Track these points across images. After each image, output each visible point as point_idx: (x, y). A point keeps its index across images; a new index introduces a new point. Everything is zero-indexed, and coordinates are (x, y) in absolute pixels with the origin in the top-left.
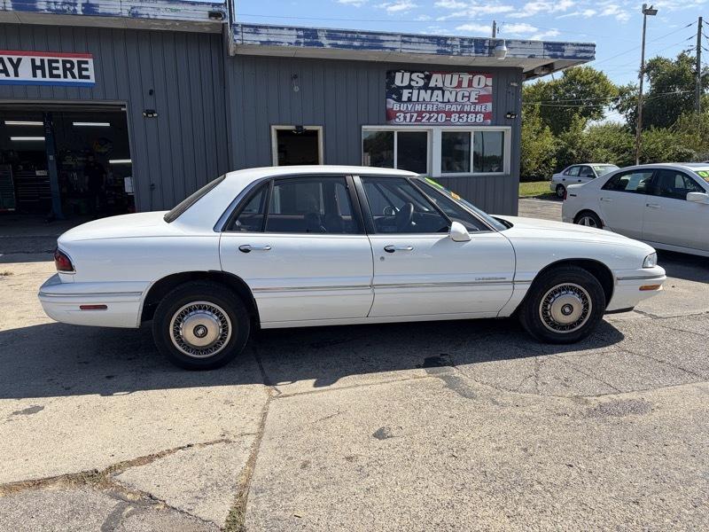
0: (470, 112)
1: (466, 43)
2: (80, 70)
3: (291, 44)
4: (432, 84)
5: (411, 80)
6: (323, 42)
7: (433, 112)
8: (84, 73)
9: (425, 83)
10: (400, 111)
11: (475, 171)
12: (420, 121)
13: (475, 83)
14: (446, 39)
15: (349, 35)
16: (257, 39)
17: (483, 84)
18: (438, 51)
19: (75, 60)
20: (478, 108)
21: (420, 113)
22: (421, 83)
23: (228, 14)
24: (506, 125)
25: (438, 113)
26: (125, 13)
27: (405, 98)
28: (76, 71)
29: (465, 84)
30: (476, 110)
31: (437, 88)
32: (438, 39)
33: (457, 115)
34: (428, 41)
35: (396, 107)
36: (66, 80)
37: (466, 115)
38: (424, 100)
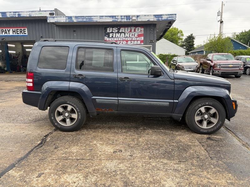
0: (135, 40)
1: (123, 17)
3: (64, 21)
4: (120, 31)
6: (74, 20)
7: (121, 41)
8: (25, 32)
9: (118, 31)
10: (109, 41)
11: (139, 61)
13: (137, 30)
14: (115, 16)
17: (140, 30)
18: (113, 20)
19: (23, 29)
20: (138, 39)
21: (116, 41)
22: (116, 31)
23: (55, 13)
24: (150, 45)
25: (123, 41)
26: (28, 16)
27: (111, 36)
28: (23, 32)
29: (133, 31)
30: (137, 40)
31: (122, 32)
32: (113, 17)
33: (130, 42)
34: (109, 17)
35: (108, 39)
36: (20, 35)
37: (133, 41)
38: (118, 37)
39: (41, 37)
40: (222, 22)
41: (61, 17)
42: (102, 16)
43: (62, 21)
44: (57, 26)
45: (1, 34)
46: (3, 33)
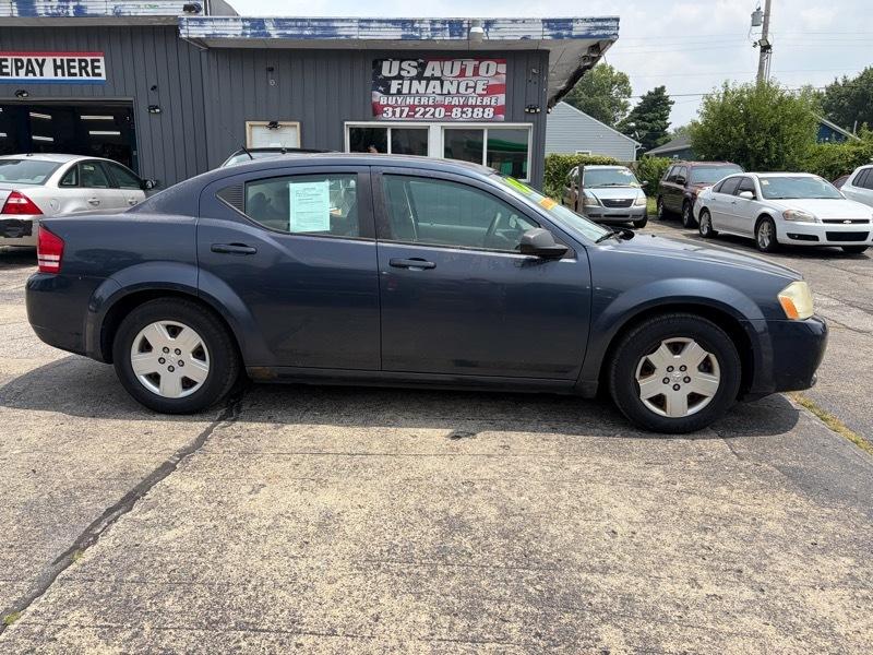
0: (476, 106)
1: (438, 26)
2: (94, 68)
3: (237, 35)
4: (427, 73)
5: (401, 69)
6: (271, 32)
7: (428, 106)
8: (97, 71)
9: (418, 73)
10: (388, 105)
12: (413, 116)
14: (412, 22)
15: (299, 24)
16: (203, 32)
17: (495, 72)
18: (403, 35)
19: (89, 59)
20: (486, 101)
21: (412, 108)
22: (414, 72)
23: (203, 6)
24: (525, 122)
25: (435, 107)
26: (110, 13)
27: (393, 90)
28: (89, 69)
29: (469, 72)
30: (484, 103)
31: (434, 78)
32: (403, 23)
33: (460, 110)
34: (390, 25)
35: (383, 100)
36: (81, 78)
37: (470, 110)
38: (417, 92)
39: (154, 88)
40: (766, 48)
41: (227, 20)
42: (369, 21)
43: (231, 35)
44: (210, 50)
45: (14, 77)
46: (22, 72)
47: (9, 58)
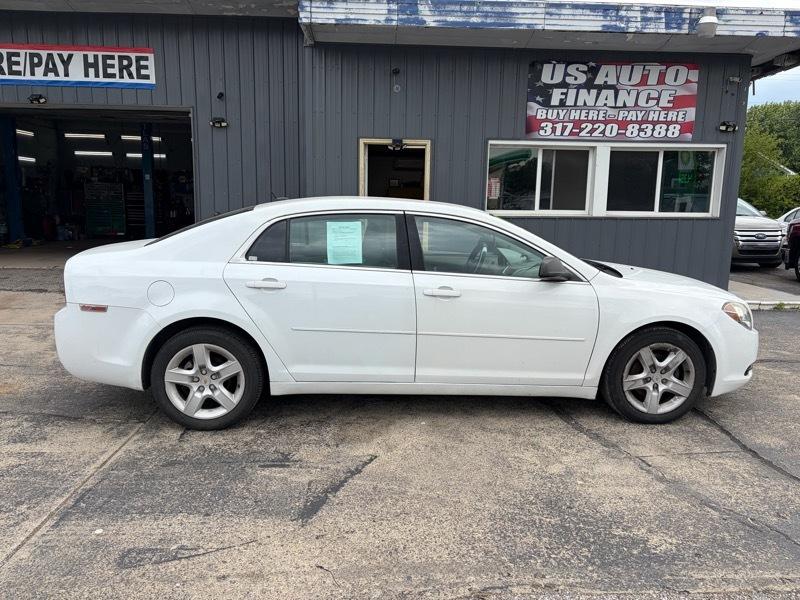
0: (658, 122)
1: (650, 15)
2: (139, 68)
3: (379, 21)
4: (599, 81)
5: (566, 74)
6: (425, 18)
7: (601, 122)
8: (143, 72)
9: (588, 79)
10: (547, 120)
11: (662, 209)
12: (577, 134)
13: (669, 78)
14: (618, 8)
15: (465, 8)
16: (332, 16)
17: (683, 80)
18: (604, 26)
19: (133, 56)
20: (672, 115)
21: (577, 124)
22: (582, 79)
24: (718, 142)
25: (606, 123)
27: (555, 101)
28: (133, 69)
29: (653, 79)
30: (669, 119)
31: (606, 86)
32: (605, 9)
33: (637, 126)
34: (588, 12)
35: (541, 114)
36: (122, 81)
37: (651, 127)
38: (585, 104)
39: (221, 96)
42: (561, 6)
43: (371, 21)
45: (28, 77)
46: (39, 71)
47: (22, 52)
